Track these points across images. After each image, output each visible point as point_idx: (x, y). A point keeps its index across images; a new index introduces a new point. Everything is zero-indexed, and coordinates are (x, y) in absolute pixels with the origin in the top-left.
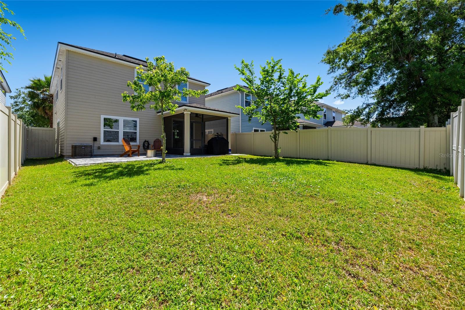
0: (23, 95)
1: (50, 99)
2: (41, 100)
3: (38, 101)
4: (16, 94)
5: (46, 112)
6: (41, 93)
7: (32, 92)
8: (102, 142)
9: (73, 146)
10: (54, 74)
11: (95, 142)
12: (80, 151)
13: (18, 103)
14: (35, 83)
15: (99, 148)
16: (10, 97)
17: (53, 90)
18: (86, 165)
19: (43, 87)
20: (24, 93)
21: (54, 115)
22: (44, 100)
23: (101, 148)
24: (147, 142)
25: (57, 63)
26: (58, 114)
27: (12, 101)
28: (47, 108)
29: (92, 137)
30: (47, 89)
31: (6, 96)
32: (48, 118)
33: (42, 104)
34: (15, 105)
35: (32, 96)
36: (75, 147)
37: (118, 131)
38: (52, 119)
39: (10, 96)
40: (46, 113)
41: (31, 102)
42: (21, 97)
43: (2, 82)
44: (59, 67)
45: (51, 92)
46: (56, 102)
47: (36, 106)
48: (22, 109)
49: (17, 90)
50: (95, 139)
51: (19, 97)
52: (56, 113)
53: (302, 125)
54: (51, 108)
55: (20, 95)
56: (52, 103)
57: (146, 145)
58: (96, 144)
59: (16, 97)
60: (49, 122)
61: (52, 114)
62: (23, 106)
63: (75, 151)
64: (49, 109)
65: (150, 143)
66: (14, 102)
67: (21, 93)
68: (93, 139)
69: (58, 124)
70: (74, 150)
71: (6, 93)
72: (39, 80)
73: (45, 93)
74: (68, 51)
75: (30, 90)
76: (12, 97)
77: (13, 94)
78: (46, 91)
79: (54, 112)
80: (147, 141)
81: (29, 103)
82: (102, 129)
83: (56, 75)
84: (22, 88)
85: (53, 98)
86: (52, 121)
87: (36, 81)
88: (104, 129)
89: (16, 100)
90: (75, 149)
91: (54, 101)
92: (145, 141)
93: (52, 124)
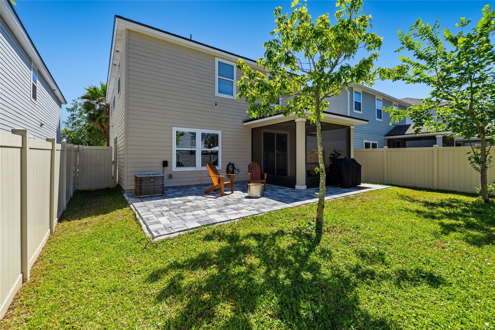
0: (79, 107)
1: (106, 110)
2: (97, 111)
3: (94, 113)
4: (73, 106)
5: (102, 125)
6: (97, 103)
7: (88, 102)
8: (174, 168)
9: (136, 179)
10: (111, 75)
11: (166, 168)
12: (148, 186)
13: (75, 116)
14: (91, 92)
15: (170, 176)
16: (66, 110)
17: (109, 99)
18: (171, 236)
19: (100, 96)
20: (80, 104)
21: (111, 128)
22: (100, 111)
23: (173, 176)
24: (231, 166)
25: (113, 56)
26: (115, 127)
27: (69, 114)
28: (104, 120)
29: (161, 161)
30: (103, 98)
31: (61, 108)
32: (105, 132)
33: (98, 116)
34: (72, 119)
35: (88, 107)
36: (140, 180)
37: (195, 151)
38: (109, 133)
39: (66, 108)
40: (102, 127)
41: (87, 114)
42: (78, 109)
43: (55, 90)
44: (116, 62)
45: (108, 102)
46: (113, 113)
47: (92, 118)
48: (79, 122)
49: (74, 101)
50: (165, 164)
51: (76, 109)
52: (112, 126)
53: (441, 135)
54: (107, 120)
55: (76, 107)
56: (109, 115)
57: (231, 169)
58: (167, 171)
59: (73, 110)
60: (106, 136)
61: (109, 128)
62: (80, 119)
63: (141, 186)
64: (105, 122)
65: (235, 167)
66: (71, 115)
67: (78, 105)
68: (161, 164)
69: (116, 140)
70: (139, 185)
71: (62, 105)
72: (95, 89)
73: (101, 103)
74: (129, 30)
75: (86, 100)
76: (69, 109)
77: (70, 106)
78: (102, 101)
79: (111, 125)
80: (231, 164)
81: (86, 115)
82: (175, 148)
83: (112, 77)
84: (79, 98)
85: (109, 109)
86: (109, 135)
87: (92, 90)
88: (177, 147)
89: (72, 112)
90: (140, 183)
91: (110, 112)
92: (230, 164)
93: (109, 138)
